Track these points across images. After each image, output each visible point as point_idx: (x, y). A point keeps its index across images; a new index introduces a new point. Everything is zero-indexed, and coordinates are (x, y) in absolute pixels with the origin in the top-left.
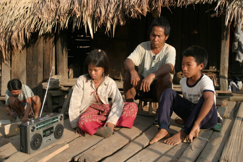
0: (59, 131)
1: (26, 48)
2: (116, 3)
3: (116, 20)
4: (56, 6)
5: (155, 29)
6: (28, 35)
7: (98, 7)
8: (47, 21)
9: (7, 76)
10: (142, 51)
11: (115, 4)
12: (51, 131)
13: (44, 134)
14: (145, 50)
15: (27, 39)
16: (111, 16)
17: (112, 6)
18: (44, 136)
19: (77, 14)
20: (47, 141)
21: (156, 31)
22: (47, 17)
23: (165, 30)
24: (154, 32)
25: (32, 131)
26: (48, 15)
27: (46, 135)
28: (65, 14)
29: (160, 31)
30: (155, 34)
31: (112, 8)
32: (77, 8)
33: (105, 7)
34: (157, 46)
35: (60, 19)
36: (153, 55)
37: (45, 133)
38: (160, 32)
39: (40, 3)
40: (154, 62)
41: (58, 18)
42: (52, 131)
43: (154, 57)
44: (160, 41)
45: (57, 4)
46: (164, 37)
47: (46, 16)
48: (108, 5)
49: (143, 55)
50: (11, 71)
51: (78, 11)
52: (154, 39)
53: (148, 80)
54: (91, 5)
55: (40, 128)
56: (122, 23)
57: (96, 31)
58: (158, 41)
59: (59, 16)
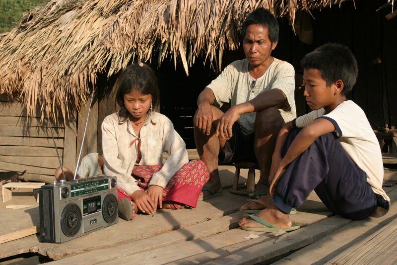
0: (111, 207)
1: (97, 101)
2: (223, 13)
3: (222, 40)
4: (135, 28)
5: (251, 31)
6: (93, 77)
7: (194, 23)
8: (120, 53)
9: (71, 147)
10: (233, 73)
11: (222, 15)
12: (96, 204)
13: (85, 208)
14: (238, 73)
15: (92, 84)
16: (214, 35)
17: (217, 19)
18: (85, 211)
19: (163, 38)
20: (90, 222)
21: (253, 33)
22: (120, 46)
23: (270, 31)
24: (249, 37)
25: (64, 196)
26: (121, 43)
27: (89, 211)
28: (146, 40)
29: (260, 33)
30: (251, 39)
31: (216, 22)
32: (162, 27)
33: (204, 21)
34: (257, 63)
35: (139, 48)
36: (251, 79)
37: (86, 205)
38: (260, 35)
39: (110, 26)
40: (253, 92)
41: (136, 47)
42: (99, 204)
43: (254, 82)
44: (261, 50)
45: (135, 26)
46: (269, 43)
47: (117, 44)
48: (210, 17)
49: (235, 83)
50: (77, 138)
51: (163, 33)
52: (251, 49)
53: (228, 116)
54: (184, 20)
55: (78, 193)
56: (232, 46)
57: (194, 63)
58: (258, 51)
59: (137, 44)
